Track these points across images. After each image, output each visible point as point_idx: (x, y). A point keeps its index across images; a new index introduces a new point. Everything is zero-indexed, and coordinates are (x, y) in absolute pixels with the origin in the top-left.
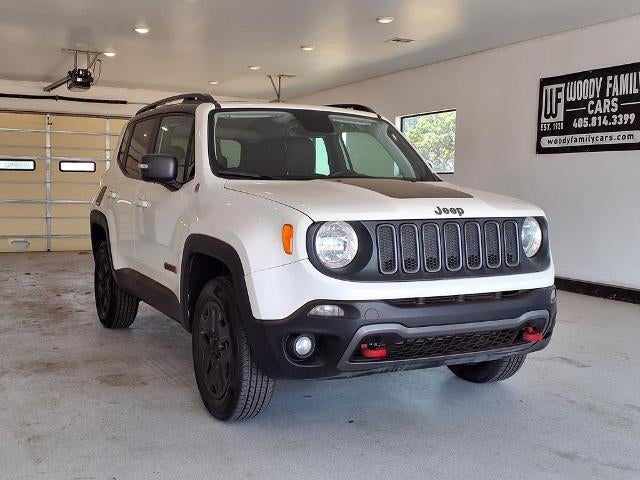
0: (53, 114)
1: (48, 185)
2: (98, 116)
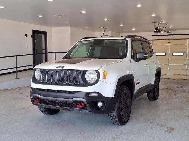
0: (171, 39)
1: (169, 60)
2: (185, 39)
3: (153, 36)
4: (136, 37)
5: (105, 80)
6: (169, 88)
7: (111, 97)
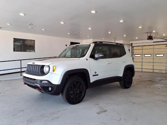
3: (153, 42)
4: (103, 43)
5: (54, 72)
6: (152, 80)
7: (57, 84)
